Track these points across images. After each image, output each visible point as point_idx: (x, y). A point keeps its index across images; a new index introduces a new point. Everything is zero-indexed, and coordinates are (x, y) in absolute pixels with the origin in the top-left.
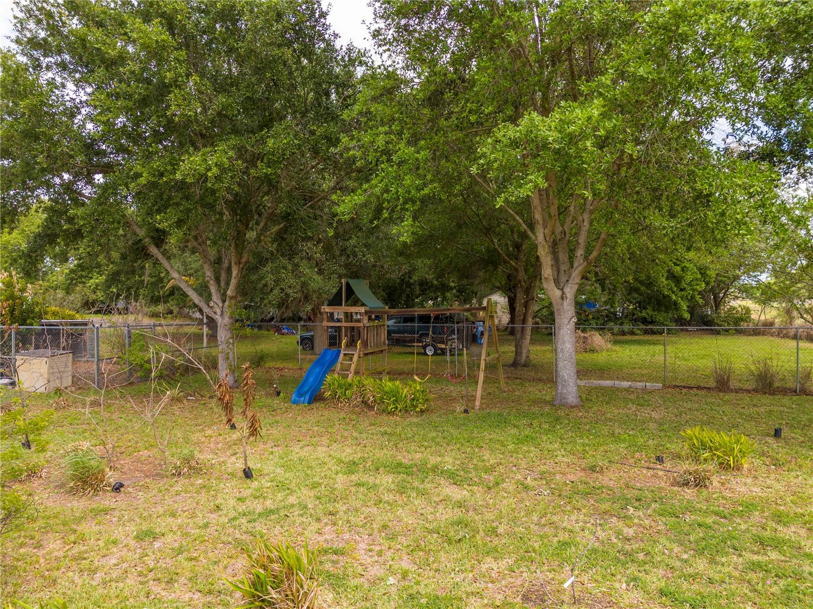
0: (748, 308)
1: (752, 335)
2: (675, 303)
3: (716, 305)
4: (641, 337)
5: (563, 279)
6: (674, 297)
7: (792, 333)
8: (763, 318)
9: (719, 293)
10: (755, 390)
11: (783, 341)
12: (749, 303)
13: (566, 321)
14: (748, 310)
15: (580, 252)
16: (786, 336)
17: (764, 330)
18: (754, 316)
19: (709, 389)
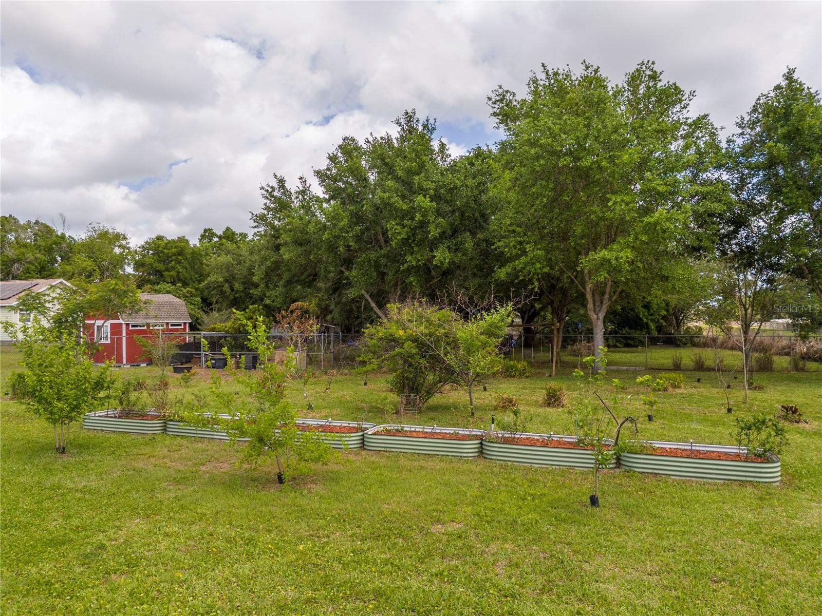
0: (700, 327)
1: (703, 347)
2: (647, 324)
3: (677, 324)
4: (623, 349)
5: (597, 309)
6: (645, 320)
7: (730, 346)
8: (710, 334)
9: (679, 316)
10: (694, 370)
11: (724, 351)
12: (701, 324)
13: (599, 331)
14: (700, 329)
15: (607, 296)
16: (726, 348)
17: (711, 343)
18: (705, 333)
19: (670, 370)
